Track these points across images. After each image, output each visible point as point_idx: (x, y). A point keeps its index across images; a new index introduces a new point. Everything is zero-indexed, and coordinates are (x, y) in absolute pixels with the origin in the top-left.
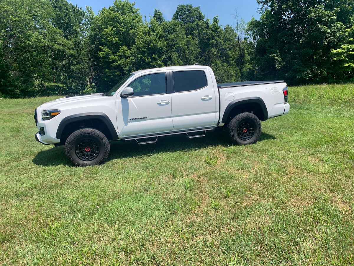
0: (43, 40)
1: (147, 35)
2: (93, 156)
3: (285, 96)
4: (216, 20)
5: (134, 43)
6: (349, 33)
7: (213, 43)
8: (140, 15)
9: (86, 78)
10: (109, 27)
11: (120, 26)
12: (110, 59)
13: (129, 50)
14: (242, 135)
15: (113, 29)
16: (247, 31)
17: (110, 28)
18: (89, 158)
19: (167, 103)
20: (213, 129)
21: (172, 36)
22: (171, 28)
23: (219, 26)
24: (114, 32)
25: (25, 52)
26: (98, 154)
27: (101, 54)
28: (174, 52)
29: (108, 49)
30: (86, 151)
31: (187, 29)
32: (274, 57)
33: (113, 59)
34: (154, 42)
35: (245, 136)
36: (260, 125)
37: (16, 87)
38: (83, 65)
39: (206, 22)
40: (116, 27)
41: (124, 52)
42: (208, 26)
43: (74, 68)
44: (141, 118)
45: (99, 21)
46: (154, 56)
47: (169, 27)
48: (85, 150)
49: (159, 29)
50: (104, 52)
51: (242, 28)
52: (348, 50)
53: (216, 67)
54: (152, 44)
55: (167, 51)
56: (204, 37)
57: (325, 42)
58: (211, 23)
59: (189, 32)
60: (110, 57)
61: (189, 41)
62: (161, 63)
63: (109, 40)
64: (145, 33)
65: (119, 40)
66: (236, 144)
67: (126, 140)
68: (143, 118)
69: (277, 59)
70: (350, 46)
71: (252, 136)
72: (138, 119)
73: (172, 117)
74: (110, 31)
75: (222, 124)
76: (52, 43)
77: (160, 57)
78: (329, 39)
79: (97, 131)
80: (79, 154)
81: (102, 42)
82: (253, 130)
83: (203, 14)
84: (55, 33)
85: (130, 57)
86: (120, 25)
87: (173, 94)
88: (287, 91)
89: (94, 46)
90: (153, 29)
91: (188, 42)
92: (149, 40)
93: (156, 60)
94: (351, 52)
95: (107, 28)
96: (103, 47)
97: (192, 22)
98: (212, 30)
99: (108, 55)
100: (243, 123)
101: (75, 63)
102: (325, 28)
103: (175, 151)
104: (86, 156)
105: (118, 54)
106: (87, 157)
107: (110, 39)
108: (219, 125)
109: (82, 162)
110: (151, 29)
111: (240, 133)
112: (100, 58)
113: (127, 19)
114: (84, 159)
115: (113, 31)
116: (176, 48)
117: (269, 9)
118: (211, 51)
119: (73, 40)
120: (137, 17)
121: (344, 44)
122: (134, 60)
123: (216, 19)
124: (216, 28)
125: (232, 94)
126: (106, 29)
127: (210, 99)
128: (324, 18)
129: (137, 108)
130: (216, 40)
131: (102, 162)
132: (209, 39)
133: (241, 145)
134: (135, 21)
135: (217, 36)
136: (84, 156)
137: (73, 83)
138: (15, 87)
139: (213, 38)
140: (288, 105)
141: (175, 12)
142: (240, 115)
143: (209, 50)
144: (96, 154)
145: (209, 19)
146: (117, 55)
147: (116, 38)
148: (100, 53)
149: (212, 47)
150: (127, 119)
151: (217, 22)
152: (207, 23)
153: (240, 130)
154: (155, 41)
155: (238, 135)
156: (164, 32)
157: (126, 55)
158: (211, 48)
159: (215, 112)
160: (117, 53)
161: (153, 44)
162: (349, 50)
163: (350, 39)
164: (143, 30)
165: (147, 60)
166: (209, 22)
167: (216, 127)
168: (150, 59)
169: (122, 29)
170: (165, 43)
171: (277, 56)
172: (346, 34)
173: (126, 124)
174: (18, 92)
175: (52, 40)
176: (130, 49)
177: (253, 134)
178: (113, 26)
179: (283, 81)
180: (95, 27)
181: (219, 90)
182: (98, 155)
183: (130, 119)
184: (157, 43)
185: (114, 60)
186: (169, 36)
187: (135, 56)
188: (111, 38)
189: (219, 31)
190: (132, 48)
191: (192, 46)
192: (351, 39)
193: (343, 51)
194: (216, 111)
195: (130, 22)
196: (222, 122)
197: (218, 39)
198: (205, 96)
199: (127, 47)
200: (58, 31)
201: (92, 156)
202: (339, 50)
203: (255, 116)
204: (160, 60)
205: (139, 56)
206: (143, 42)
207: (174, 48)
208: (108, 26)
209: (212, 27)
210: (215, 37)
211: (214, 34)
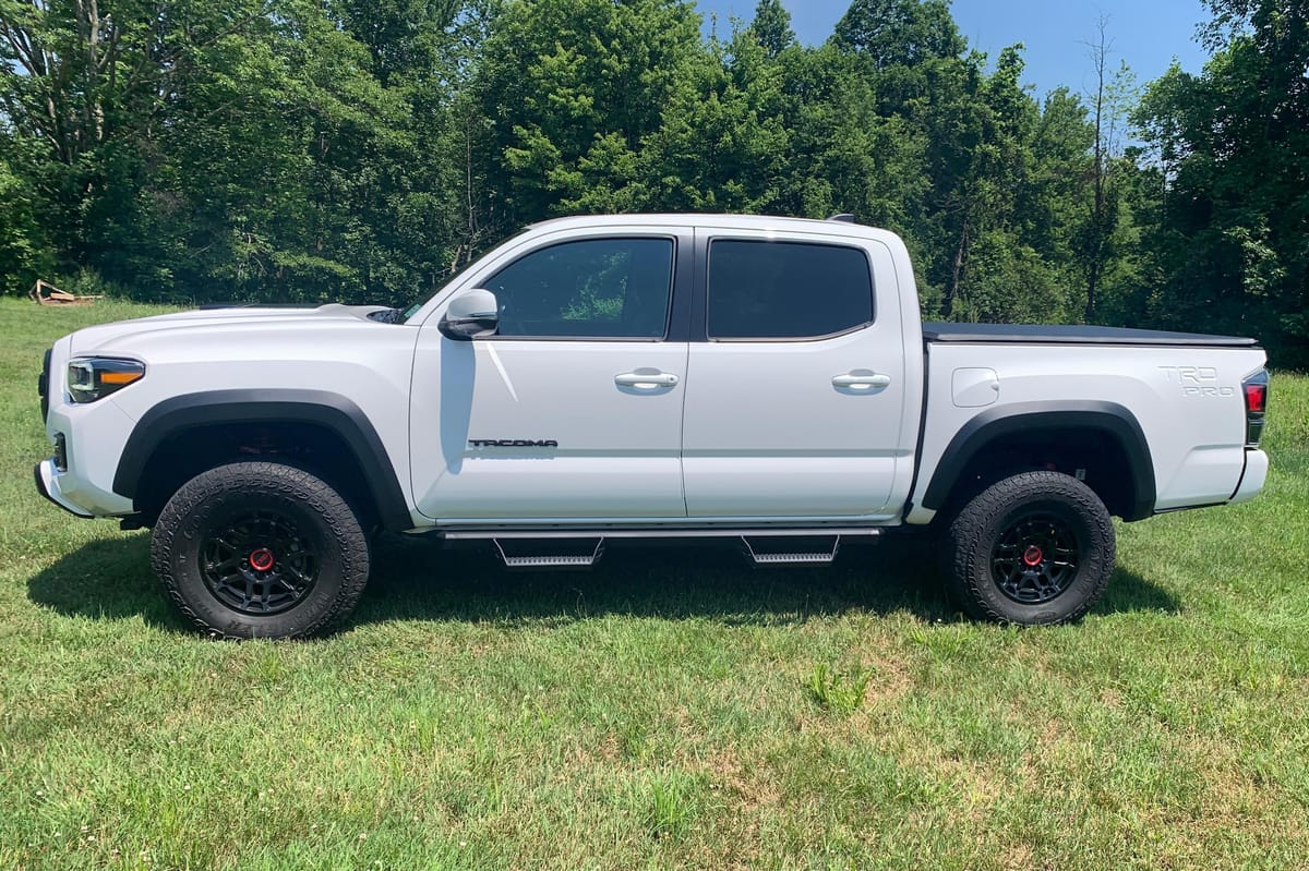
0: (286, 79)
1: (714, 96)
2: (282, 596)
3: (1250, 416)
4: (1010, 60)
5: (655, 124)
7: (986, 155)
8: (695, 12)
9: (447, 252)
10: (560, 49)
11: (605, 51)
12: (548, 182)
13: (631, 153)
14: (1018, 578)
15: (575, 58)
16: (1141, 118)
17: (564, 55)
18: (264, 600)
19: (666, 387)
20: (876, 532)
21: (818, 112)
22: (815, 75)
23: (1019, 86)
24: (579, 71)
25: (215, 121)
26: (308, 587)
27: (518, 156)
28: (817, 177)
29: (545, 141)
30: (253, 570)
31: (884, 89)
33: (560, 182)
34: (739, 130)
35: (1030, 584)
36: (1108, 539)
37: (160, 256)
38: (437, 196)
39: (965, 65)
40: (587, 50)
41: (611, 157)
42: (972, 83)
43: (402, 203)
44: (530, 443)
45: (523, 22)
46: (731, 186)
47: (809, 74)
48: (249, 562)
49: (767, 78)
50: (528, 153)
51: (1119, 103)
53: (986, 258)
54: (727, 138)
55: (787, 173)
56: (950, 125)
58: (988, 72)
59: (891, 100)
60: (552, 175)
61: (887, 137)
63: (554, 102)
64: (705, 89)
65: (593, 106)
66: (979, 613)
67: (448, 536)
68: (540, 444)
71: (1065, 587)
72: (516, 443)
73: (681, 454)
74: (561, 67)
75: (922, 515)
76: (320, 95)
77: (754, 194)
79: (311, 478)
80: (217, 579)
81: (526, 108)
82: (1074, 559)
83: (960, 33)
84: (340, 53)
85: (632, 179)
86: (607, 45)
87: (696, 347)
88: (1264, 392)
89: (494, 122)
90: (741, 72)
91: (883, 140)
92: (719, 119)
93: (737, 203)
95: (553, 53)
96: (528, 129)
97: (910, 64)
98: (987, 102)
99: (542, 163)
100: (1026, 520)
101: (408, 184)
103: (682, 615)
104: (249, 588)
105: (585, 163)
106: (255, 598)
107: (558, 98)
108: (911, 519)
109: (227, 616)
110: (733, 72)
111: (1008, 568)
112: (509, 173)
113: (636, 21)
114: (241, 600)
115: (573, 67)
116: (826, 162)
117: (1250, 31)
118: (976, 190)
119: (408, 89)
120: (679, 19)
122: (645, 194)
123: (1013, 58)
124: (1005, 94)
125: (989, 376)
126: (547, 58)
127: (879, 387)
129: (513, 392)
130: (1000, 144)
131: (324, 629)
132: (970, 139)
133: (1005, 625)
134: (668, 34)
135: (1005, 130)
136: (244, 589)
137: (389, 264)
138: (157, 258)
139: (989, 134)
140: (1259, 457)
141: (845, 12)
142: (1016, 479)
143: (966, 183)
144: (297, 589)
145: (981, 52)
146: (578, 170)
147: (582, 98)
148: (510, 153)
149: (982, 172)
150: (460, 441)
151: (1013, 71)
152: (973, 71)
153: (1008, 554)
154: (741, 123)
155: (998, 573)
156: (783, 91)
157: (615, 173)
158: (976, 178)
159: (896, 453)
160: (582, 159)
161: (733, 135)
164: (696, 75)
166: (978, 67)
167: (897, 523)
168: (713, 198)
169: (613, 61)
170: (784, 136)
173: (454, 464)
174: (166, 277)
175: (322, 81)
176: (635, 146)
177: (1068, 577)
178: (574, 48)
179: (1252, 341)
180: (506, 43)
181: (926, 351)
182: (308, 592)
183: (477, 443)
184: (749, 134)
185: (566, 189)
186: (804, 110)
187: (654, 181)
188: (564, 97)
189: (1019, 109)
190: (643, 146)
191: (897, 161)
194: (901, 448)
195: (646, 35)
196: (926, 503)
197: (1009, 140)
198: (854, 373)
199: (624, 140)
200: (350, 48)
201: (275, 596)
203: (1092, 494)
204: (754, 204)
205: (669, 180)
206: (692, 124)
207: (818, 162)
208: (558, 43)
209: (992, 90)
210: (999, 134)
211: (995, 118)
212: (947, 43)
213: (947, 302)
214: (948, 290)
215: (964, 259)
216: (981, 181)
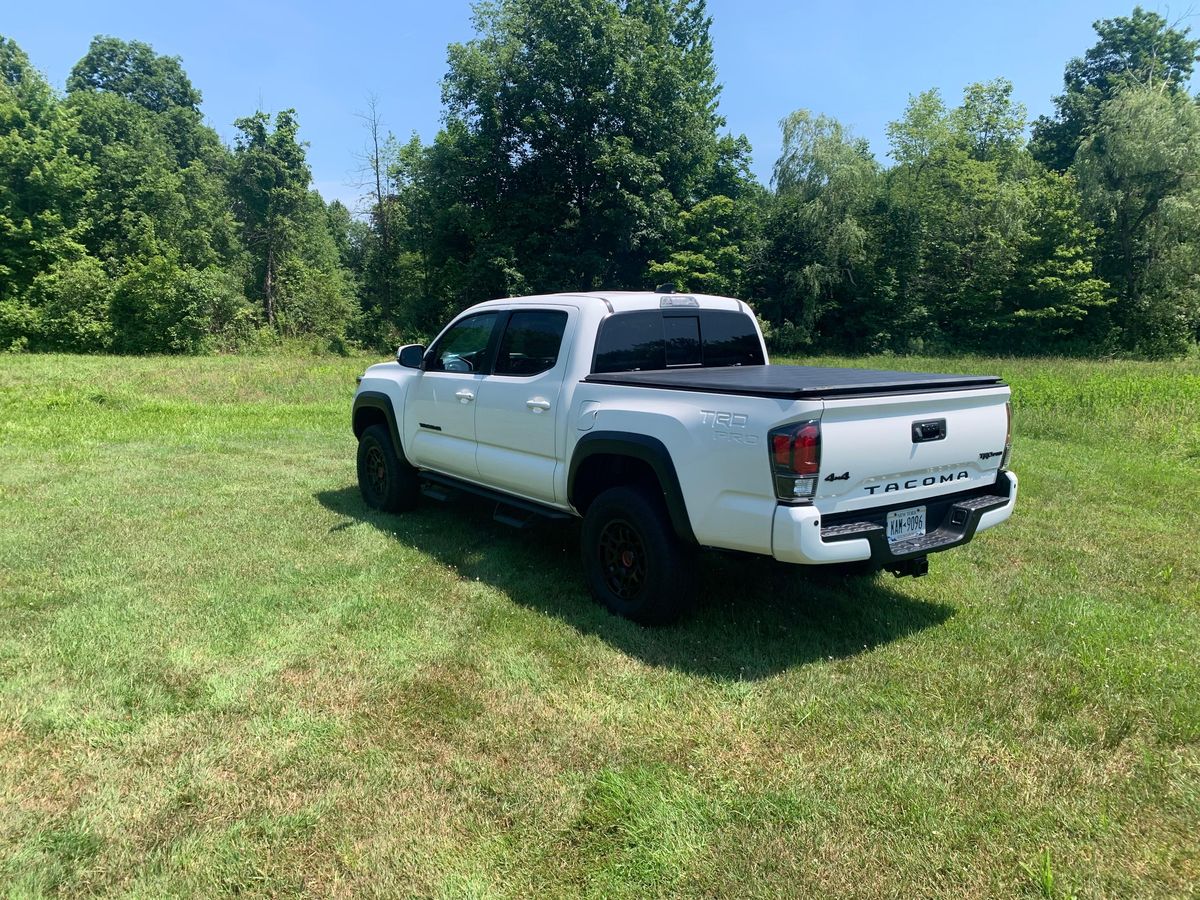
1: (15, 133)
4: (286, 121)
6: (687, 222)
7: (281, 196)
21: (119, 151)
22: (110, 119)
23: (297, 142)
28: (132, 209)
32: (503, 267)
34: (48, 165)
42: (260, 137)
46: (48, 216)
47: (104, 118)
49: (67, 123)
52: (691, 268)
53: (292, 278)
54: (36, 172)
56: (250, 173)
57: (636, 242)
58: (271, 130)
62: (76, 246)
69: (510, 275)
70: (693, 257)
77: (70, 223)
78: (644, 232)
91: (190, 180)
92: (24, 154)
93: (53, 231)
94: (697, 274)
98: (274, 152)
102: (638, 202)
110: (29, 110)
116: (138, 197)
118: (277, 224)
121: (678, 249)
123: (288, 121)
124: (288, 148)
128: (634, 174)
130: (290, 188)
132: (266, 183)
135: (293, 177)
139: (281, 179)
141: (81, 58)
143: (267, 218)
145: (265, 113)
149: (279, 210)
151: (290, 130)
152: (260, 129)
154: (50, 159)
158: (275, 215)
161: (42, 168)
162: (692, 266)
163: (692, 240)
165: (14, 229)
166: (264, 126)
168: (29, 227)
170: (91, 172)
171: (510, 266)
172: (681, 224)
186: (107, 149)
189: (299, 160)
191: (204, 198)
192: (694, 239)
193: (681, 268)
202: (669, 266)
204: (71, 232)
207: (129, 196)
209: (277, 144)
210: (288, 180)
211: (284, 167)
212: (185, 94)
213: (266, 314)
214: (266, 305)
215: (274, 280)
216: (279, 217)
